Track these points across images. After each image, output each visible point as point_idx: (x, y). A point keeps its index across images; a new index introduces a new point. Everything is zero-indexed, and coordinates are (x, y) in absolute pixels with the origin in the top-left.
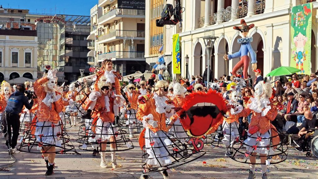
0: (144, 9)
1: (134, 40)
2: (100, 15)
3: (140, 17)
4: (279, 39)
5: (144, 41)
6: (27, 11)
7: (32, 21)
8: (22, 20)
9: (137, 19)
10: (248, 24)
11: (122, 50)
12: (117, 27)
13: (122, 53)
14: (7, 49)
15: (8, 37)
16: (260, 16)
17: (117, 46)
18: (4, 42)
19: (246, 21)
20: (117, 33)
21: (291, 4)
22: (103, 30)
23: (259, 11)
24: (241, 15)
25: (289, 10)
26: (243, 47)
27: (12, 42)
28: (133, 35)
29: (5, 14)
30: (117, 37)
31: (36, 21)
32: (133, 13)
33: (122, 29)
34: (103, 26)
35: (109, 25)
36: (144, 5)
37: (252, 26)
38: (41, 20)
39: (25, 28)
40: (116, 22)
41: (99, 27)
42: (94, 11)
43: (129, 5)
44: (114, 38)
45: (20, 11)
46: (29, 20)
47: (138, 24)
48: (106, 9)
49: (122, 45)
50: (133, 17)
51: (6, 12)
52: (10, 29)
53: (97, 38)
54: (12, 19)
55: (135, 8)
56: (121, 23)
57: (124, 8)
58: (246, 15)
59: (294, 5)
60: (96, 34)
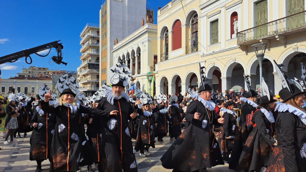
0: (99, 69)
1: (95, 82)
2: (81, 71)
3: (98, 72)
4: (144, 85)
5: (99, 82)
6: (47, 69)
7: (50, 73)
8: (45, 73)
9: (97, 73)
10: (134, 78)
11: (90, 86)
12: (88, 77)
13: (90, 88)
14: (37, 86)
15: (37, 81)
16: (139, 75)
17: (88, 85)
18: (36, 83)
19: (133, 77)
20: (88, 79)
21: (148, 71)
22: (82, 78)
23: (139, 73)
24: (133, 74)
25: (147, 73)
26: (132, 87)
27: (40, 83)
28: (95, 80)
29: (37, 70)
30: (88, 81)
31: (51, 74)
32: (95, 71)
33: (90, 77)
34: (82, 76)
35: (84, 76)
36: (99, 68)
37: (135, 79)
38: (54, 73)
39: (46, 77)
40: (87, 75)
41: (80, 76)
42: (78, 69)
43: (93, 67)
44: (87, 81)
45: (44, 69)
46: (48, 73)
47: (97, 75)
48: (84, 69)
49: (90, 85)
50: (95, 72)
51: (37, 69)
52: (38, 77)
53: (80, 81)
54: (40, 72)
55: (96, 68)
56: (90, 75)
57: (91, 69)
58: (135, 74)
59: (149, 72)
60: (79, 79)
